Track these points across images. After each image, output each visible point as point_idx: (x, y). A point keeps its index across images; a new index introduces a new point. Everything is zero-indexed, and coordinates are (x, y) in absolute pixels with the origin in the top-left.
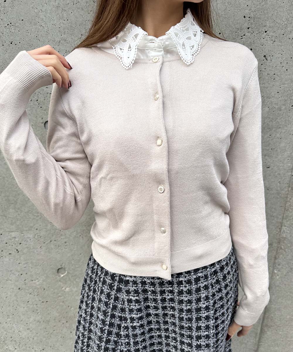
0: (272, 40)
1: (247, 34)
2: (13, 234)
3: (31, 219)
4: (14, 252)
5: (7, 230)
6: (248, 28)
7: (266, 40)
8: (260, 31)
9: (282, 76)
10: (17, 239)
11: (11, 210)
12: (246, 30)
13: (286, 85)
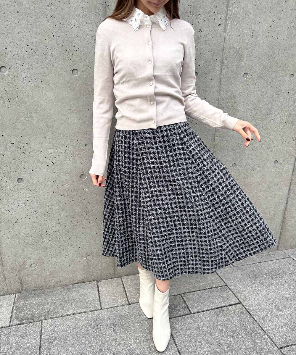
0: (203, 20)
1: (190, 16)
2: (50, 151)
3: (63, 139)
4: (50, 164)
5: (46, 148)
6: (191, 12)
7: (201, 20)
8: (197, 14)
9: (210, 41)
10: (53, 155)
11: (49, 133)
12: (189, 13)
13: (212, 47)
